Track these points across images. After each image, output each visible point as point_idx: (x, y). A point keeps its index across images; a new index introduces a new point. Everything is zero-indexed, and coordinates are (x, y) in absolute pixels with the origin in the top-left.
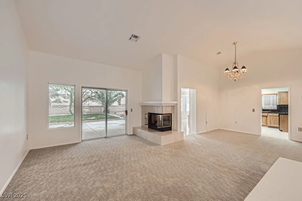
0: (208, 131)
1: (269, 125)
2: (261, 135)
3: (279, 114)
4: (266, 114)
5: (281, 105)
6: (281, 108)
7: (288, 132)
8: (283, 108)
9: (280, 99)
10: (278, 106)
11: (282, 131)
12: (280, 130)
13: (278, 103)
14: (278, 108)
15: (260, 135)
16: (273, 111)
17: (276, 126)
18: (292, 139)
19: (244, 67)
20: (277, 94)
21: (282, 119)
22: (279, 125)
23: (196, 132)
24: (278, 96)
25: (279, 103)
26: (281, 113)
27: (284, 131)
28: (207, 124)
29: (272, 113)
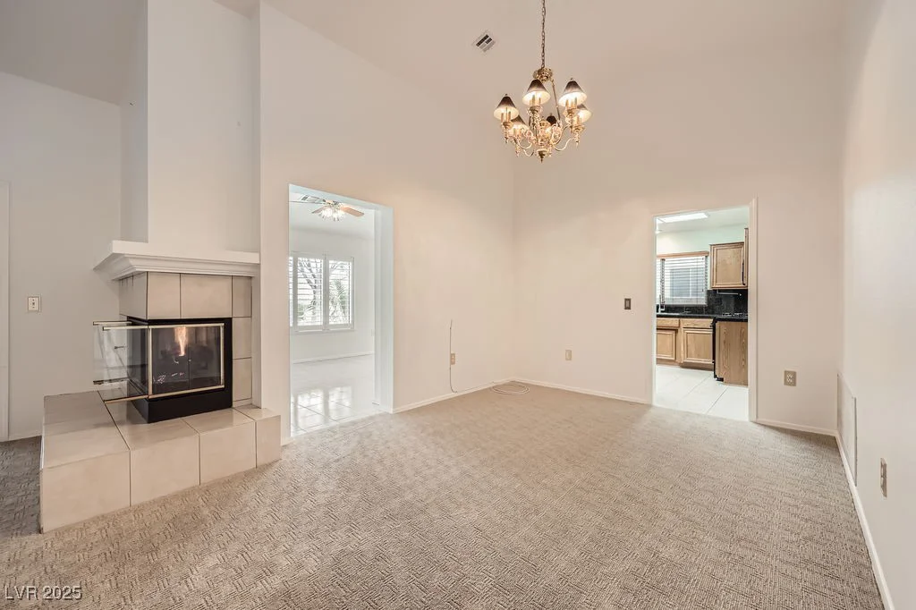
0: (456, 395)
1: (683, 359)
2: (655, 403)
3: (715, 320)
4: (673, 322)
5: (720, 291)
6: (719, 301)
7: (746, 384)
8: (724, 303)
9: (715, 270)
10: (709, 292)
11: (722, 380)
12: (715, 376)
13: (709, 283)
14: (709, 300)
15: (649, 406)
16: (694, 311)
17: (702, 361)
18: (761, 420)
19: (572, 84)
20: (706, 254)
21: (723, 338)
22: (714, 358)
23: (394, 407)
24: (709, 258)
25: (712, 283)
26: (718, 317)
27: (730, 383)
28: (452, 363)
29: (691, 317)
